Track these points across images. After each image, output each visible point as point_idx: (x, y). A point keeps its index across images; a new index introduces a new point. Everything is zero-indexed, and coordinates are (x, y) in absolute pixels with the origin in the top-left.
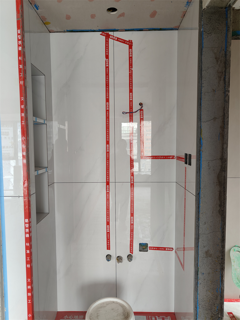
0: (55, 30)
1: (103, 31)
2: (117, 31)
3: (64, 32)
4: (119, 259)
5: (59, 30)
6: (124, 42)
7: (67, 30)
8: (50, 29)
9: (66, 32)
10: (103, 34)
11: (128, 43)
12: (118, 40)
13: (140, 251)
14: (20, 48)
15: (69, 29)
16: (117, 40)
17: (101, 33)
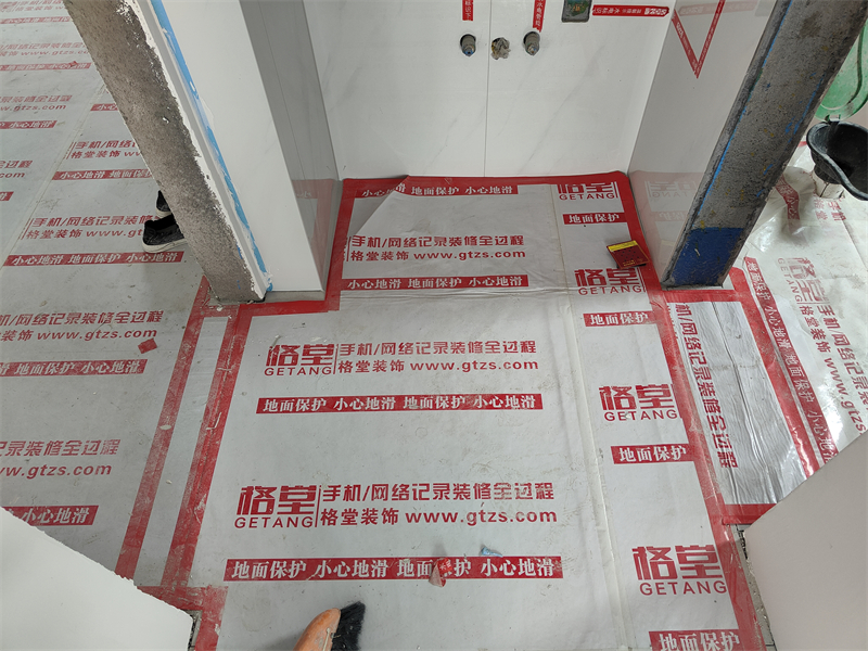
4: (500, 47)
13: (564, 20)
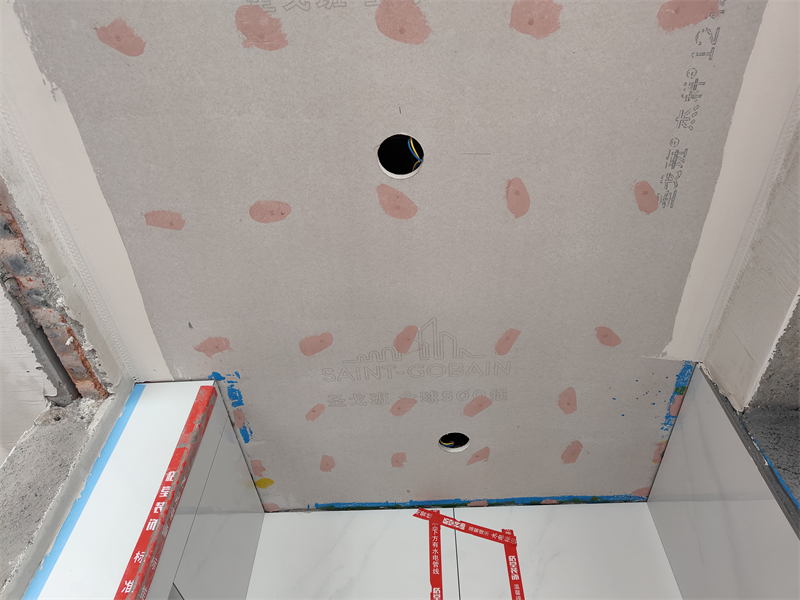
0: (282, 505)
1: (421, 506)
2: (465, 504)
3: (308, 509)
5: (292, 506)
6: (489, 534)
7: (316, 505)
8: (268, 501)
9: (312, 510)
10: (423, 514)
11: (500, 537)
12: (469, 528)
14: (154, 524)
15: (322, 502)
16: (466, 530)
17: (416, 511)
